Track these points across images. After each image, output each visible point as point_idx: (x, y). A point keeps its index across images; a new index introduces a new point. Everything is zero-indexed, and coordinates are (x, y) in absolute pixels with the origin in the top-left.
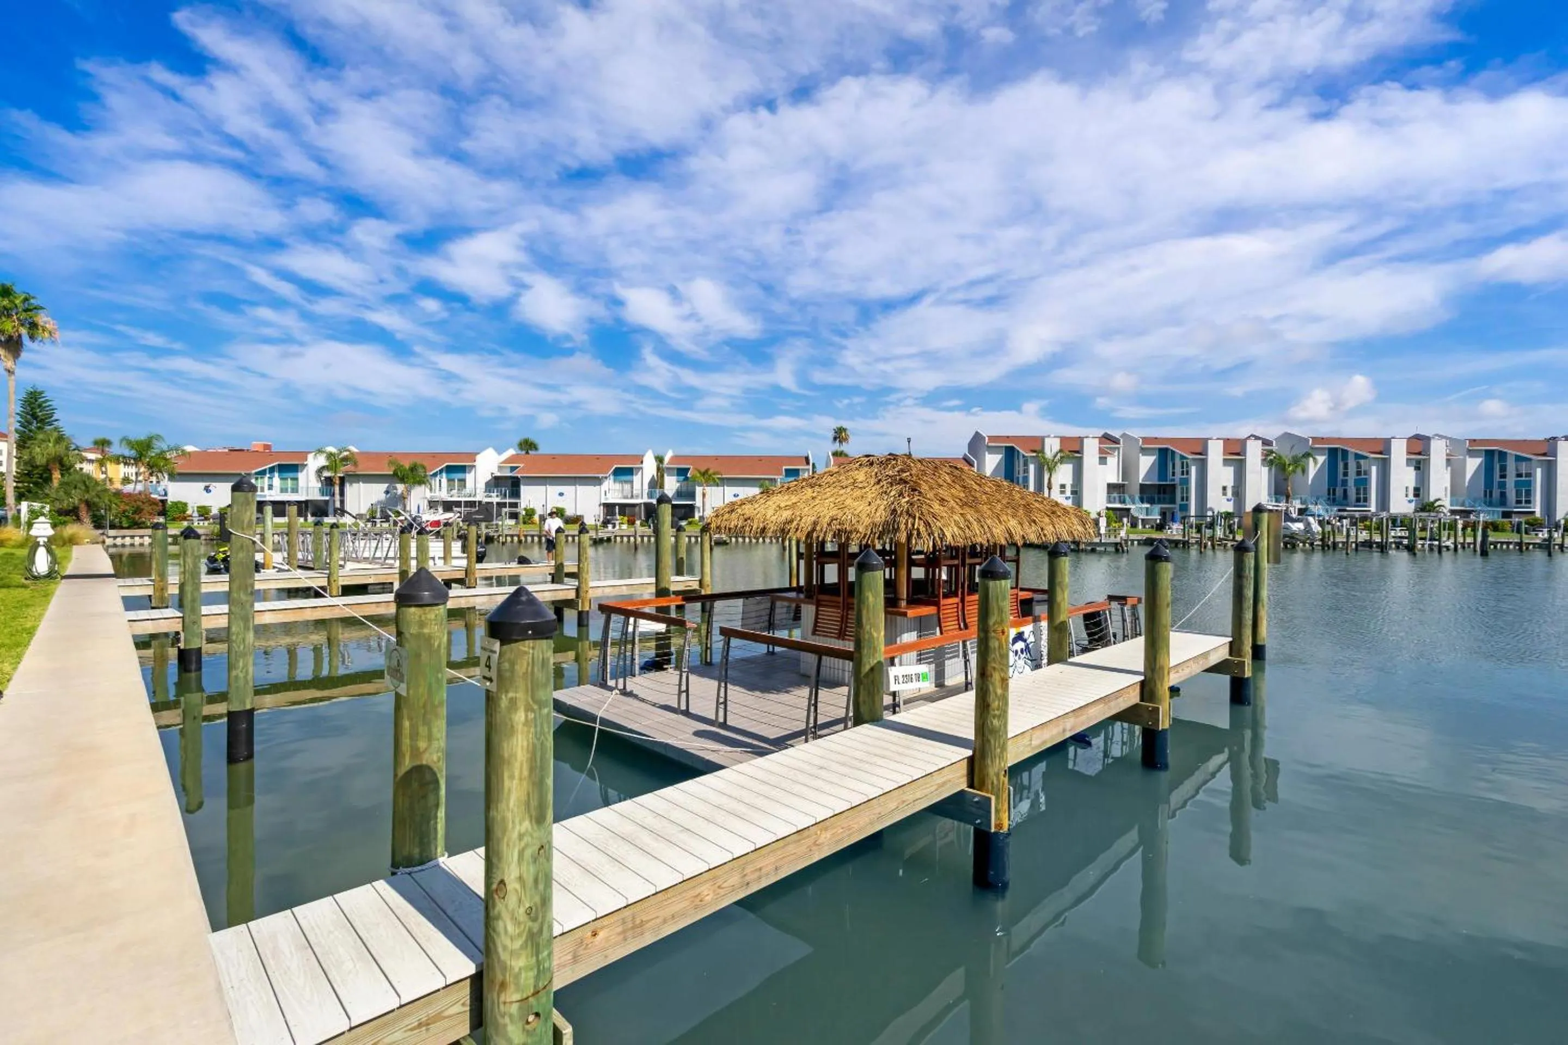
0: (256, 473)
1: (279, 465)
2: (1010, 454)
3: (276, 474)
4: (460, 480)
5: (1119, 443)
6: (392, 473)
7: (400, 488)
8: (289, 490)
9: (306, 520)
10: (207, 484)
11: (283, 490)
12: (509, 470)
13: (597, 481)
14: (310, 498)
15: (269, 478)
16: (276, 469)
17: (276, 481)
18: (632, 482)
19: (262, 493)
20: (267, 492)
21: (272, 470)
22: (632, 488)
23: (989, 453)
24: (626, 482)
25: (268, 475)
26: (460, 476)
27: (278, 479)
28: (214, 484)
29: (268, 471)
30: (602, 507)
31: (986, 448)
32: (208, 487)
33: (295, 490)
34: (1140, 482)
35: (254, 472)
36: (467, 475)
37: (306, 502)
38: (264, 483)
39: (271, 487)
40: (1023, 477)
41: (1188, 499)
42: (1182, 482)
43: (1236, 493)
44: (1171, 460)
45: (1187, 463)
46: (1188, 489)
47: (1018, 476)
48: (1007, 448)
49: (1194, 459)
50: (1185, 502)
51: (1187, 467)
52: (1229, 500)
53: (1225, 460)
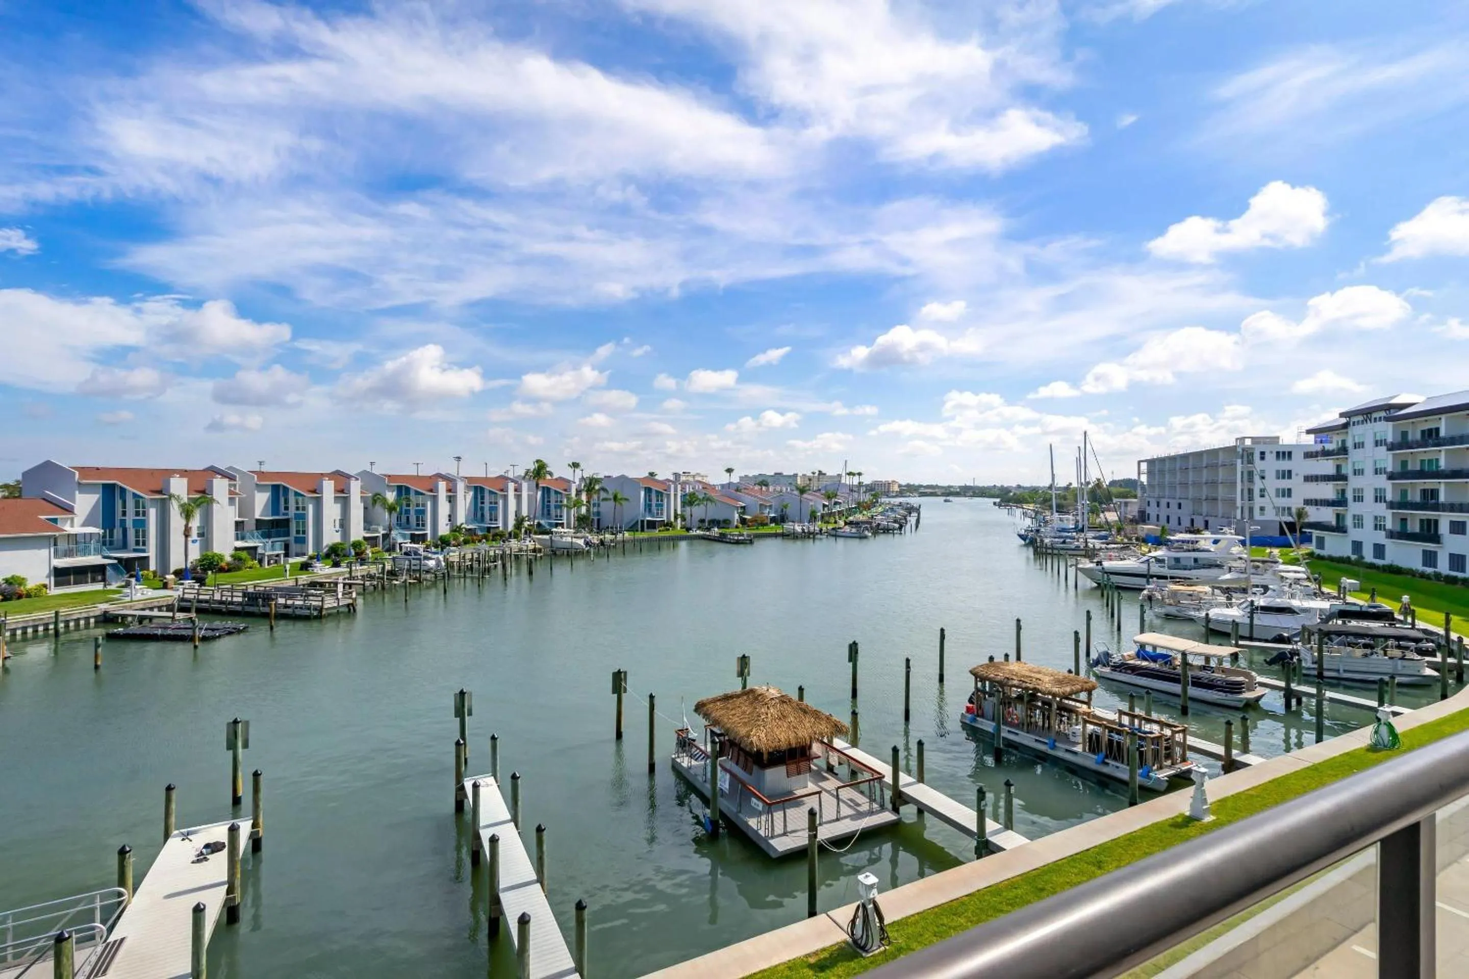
2: (110, 493)
5: (235, 480)
23: (80, 493)
31: (76, 486)
34: (257, 516)
40: (134, 520)
41: (304, 532)
42: (297, 516)
43: (342, 525)
44: (283, 495)
45: (303, 500)
46: (304, 523)
47: (124, 518)
48: (104, 485)
49: (312, 497)
50: (301, 535)
51: (303, 503)
52: (337, 531)
53: (336, 497)
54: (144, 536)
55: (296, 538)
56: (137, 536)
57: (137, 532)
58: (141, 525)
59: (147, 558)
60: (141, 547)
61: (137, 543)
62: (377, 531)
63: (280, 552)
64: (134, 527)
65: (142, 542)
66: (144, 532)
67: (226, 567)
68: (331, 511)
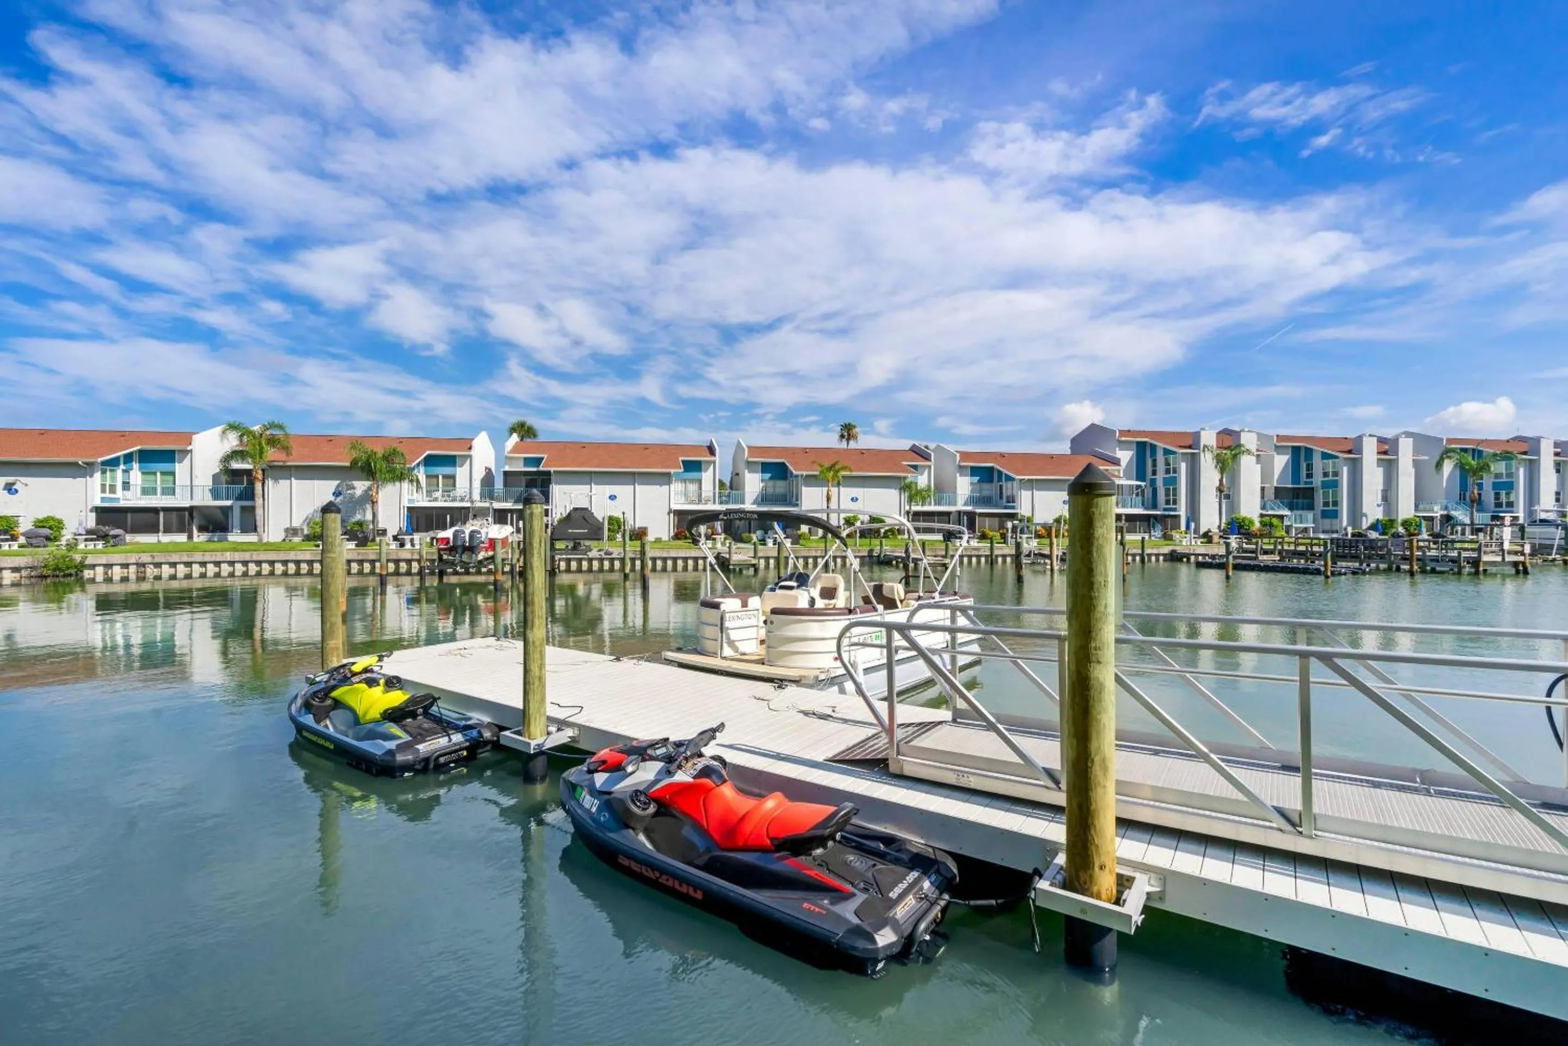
0: (103, 463)
1: (140, 451)
2: (1143, 451)
3: (136, 466)
4: (445, 477)
6: (348, 464)
7: (360, 487)
8: (159, 490)
9: (190, 537)
10: (11, 479)
11: (145, 491)
12: (522, 463)
13: (665, 479)
14: (196, 503)
15: (124, 471)
16: (136, 457)
17: (136, 476)
18: (700, 482)
19: (112, 496)
20: (119, 493)
21: (128, 458)
22: (700, 488)
24: (692, 481)
25: (122, 467)
26: (447, 470)
27: (139, 474)
28: (23, 479)
29: (122, 460)
30: (672, 515)
31: (1116, 443)
32: (14, 484)
33: (170, 491)
34: (1275, 485)
35: (100, 460)
36: (458, 469)
37: (191, 510)
38: (114, 478)
39: (126, 485)
40: (1164, 478)
41: (1335, 503)
42: (1325, 485)
43: (1385, 498)
44: (1306, 460)
45: (1334, 463)
46: (1335, 494)
47: (1154, 477)
48: (1138, 443)
49: (1345, 459)
50: (1331, 508)
51: (1334, 467)
52: (1378, 505)
53: (1378, 460)
54: (1175, 495)
55: (1323, 511)
56: (1167, 494)
57: (1167, 491)
58: (1171, 482)
59: (1178, 517)
60: (1171, 506)
61: (1168, 502)
62: (1432, 511)
63: (1309, 525)
64: (1164, 485)
65: (1172, 499)
66: (1175, 489)
67: (1259, 533)
68: (1373, 477)
